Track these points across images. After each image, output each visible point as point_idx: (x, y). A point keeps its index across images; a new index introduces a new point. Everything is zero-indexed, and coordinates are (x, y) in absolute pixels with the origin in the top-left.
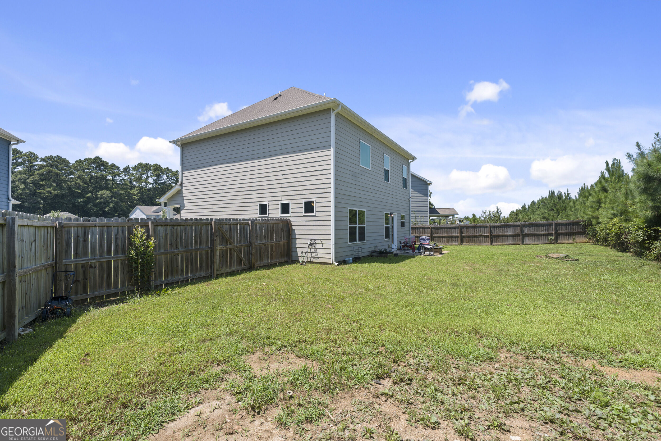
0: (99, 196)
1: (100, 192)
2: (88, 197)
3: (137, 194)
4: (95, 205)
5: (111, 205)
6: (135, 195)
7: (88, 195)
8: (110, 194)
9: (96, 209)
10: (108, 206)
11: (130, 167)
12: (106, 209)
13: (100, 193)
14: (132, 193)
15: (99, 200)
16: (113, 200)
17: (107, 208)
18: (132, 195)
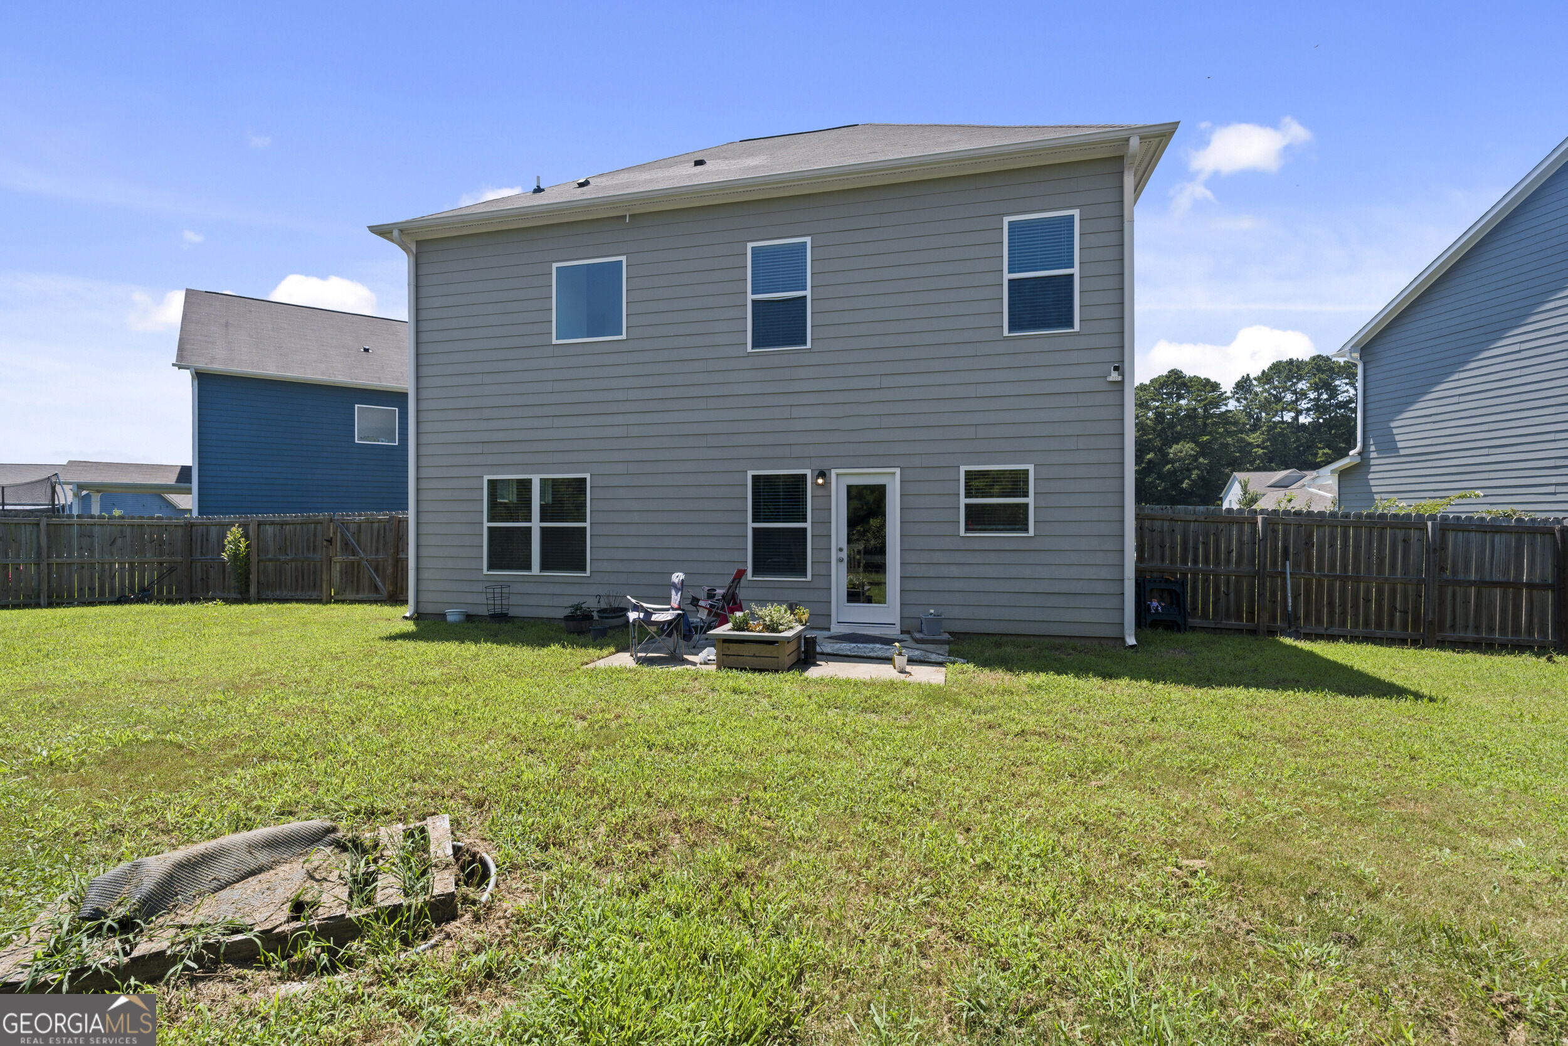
0: (1171, 455)
1: (1175, 446)
2: (1150, 461)
3: (1263, 442)
4: (1161, 477)
5: (1195, 474)
6: (1258, 446)
7: (1149, 456)
8: (1192, 449)
9: (1163, 484)
10: (1189, 477)
11: (1252, 377)
12: (1184, 485)
13: (1174, 450)
14: (1251, 440)
15: (1169, 466)
16: (1200, 463)
17: (1187, 481)
18: (1250, 444)
